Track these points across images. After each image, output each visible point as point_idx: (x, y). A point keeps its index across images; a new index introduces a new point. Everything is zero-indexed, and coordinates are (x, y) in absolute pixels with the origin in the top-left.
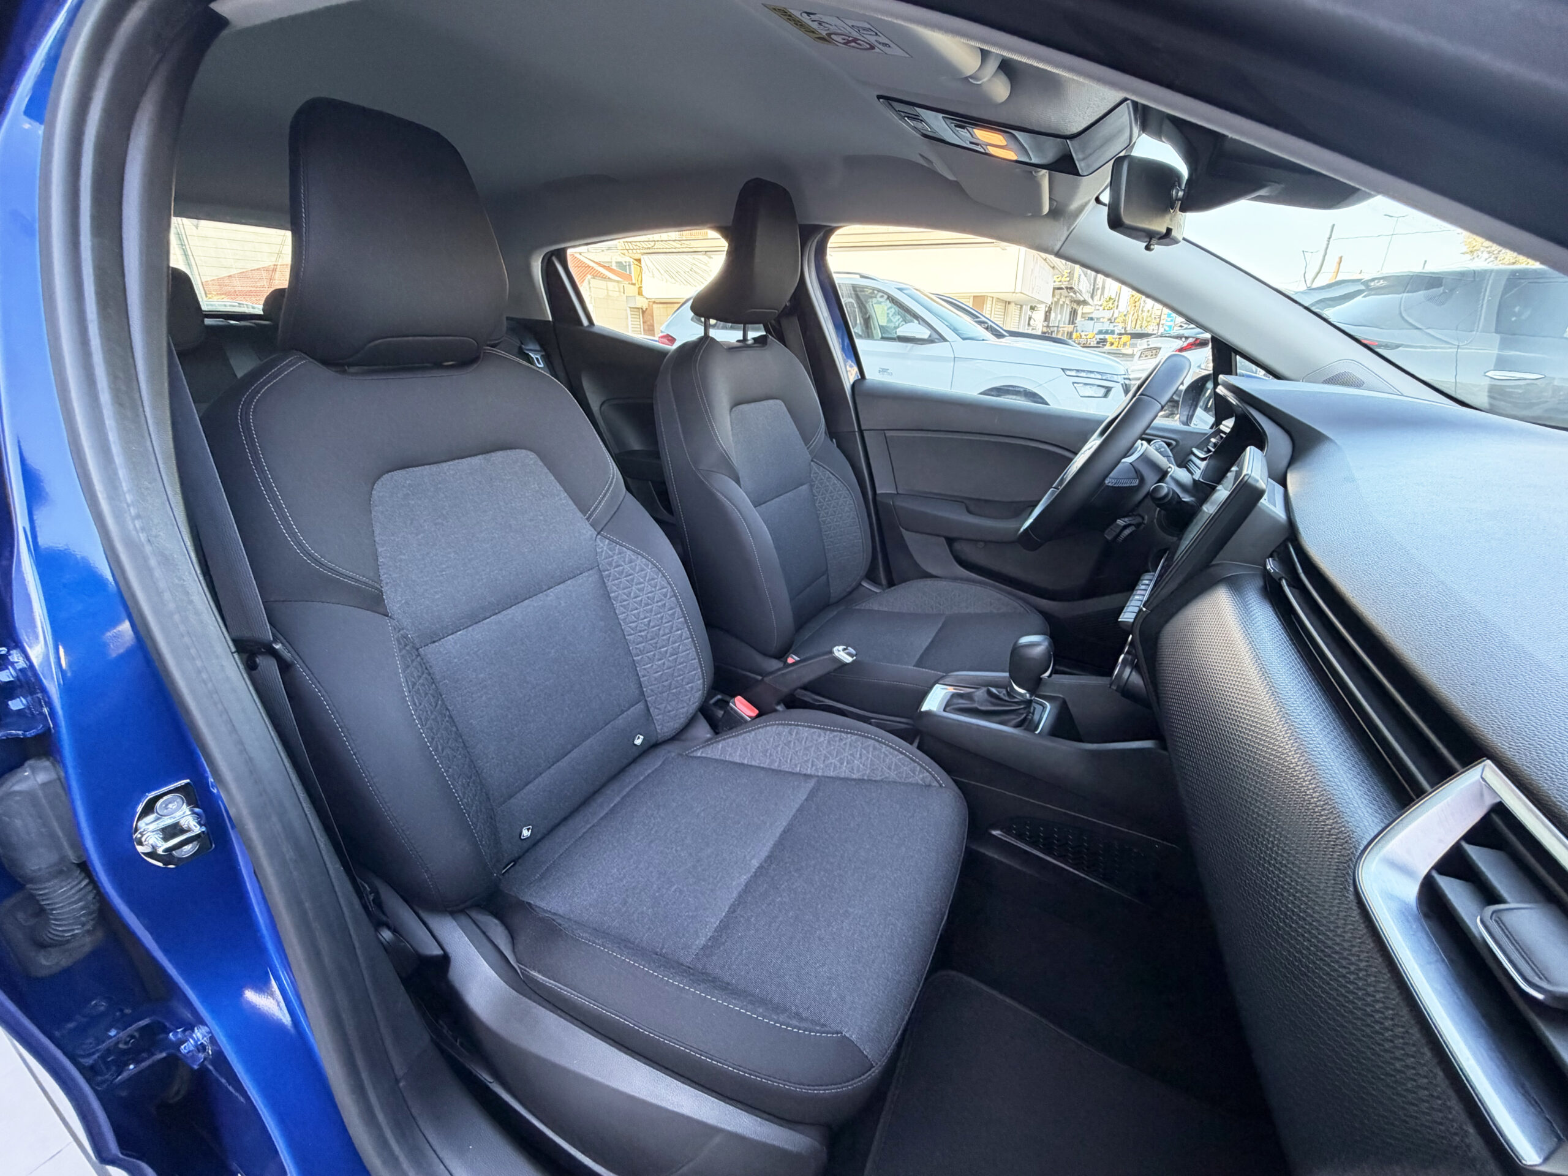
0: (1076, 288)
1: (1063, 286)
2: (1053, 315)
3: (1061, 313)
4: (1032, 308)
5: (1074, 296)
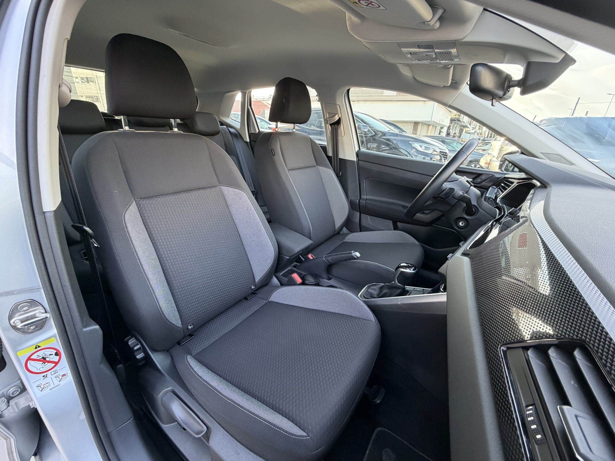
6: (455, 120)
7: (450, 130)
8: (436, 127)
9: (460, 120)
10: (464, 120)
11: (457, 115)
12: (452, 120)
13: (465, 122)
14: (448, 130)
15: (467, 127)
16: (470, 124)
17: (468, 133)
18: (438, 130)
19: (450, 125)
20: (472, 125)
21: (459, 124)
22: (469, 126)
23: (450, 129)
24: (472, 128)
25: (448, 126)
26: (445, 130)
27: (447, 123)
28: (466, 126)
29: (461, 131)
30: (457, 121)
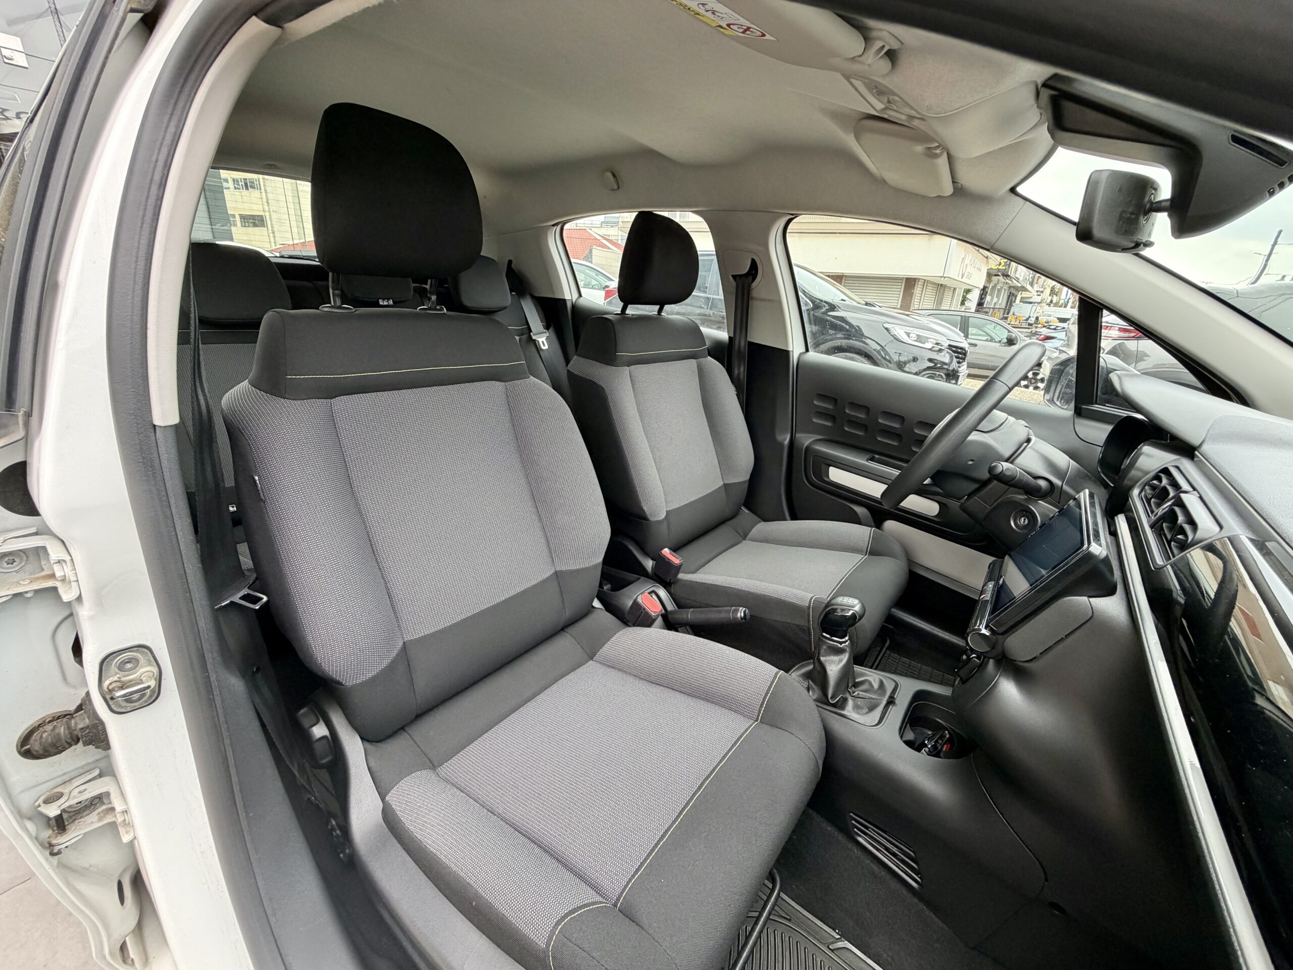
0: (1012, 275)
1: (999, 273)
2: (988, 298)
3: (998, 297)
4: (968, 291)
5: (1010, 282)
6: (998, 275)
7: (986, 296)
8: (955, 289)
9: (1009, 276)
10: (1018, 276)
11: (1003, 264)
12: (990, 275)
13: (1021, 279)
14: (982, 294)
15: (1026, 290)
16: (1032, 284)
17: (1027, 302)
18: (958, 295)
19: (987, 285)
20: (1036, 286)
21: (1007, 283)
22: (1029, 287)
23: (987, 293)
24: (1037, 291)
25: (982, 287)
26: (974, 297)
27: (979, 281)
28: (1023, 287)
29: (1011, 298)
30: (1001, 278)
